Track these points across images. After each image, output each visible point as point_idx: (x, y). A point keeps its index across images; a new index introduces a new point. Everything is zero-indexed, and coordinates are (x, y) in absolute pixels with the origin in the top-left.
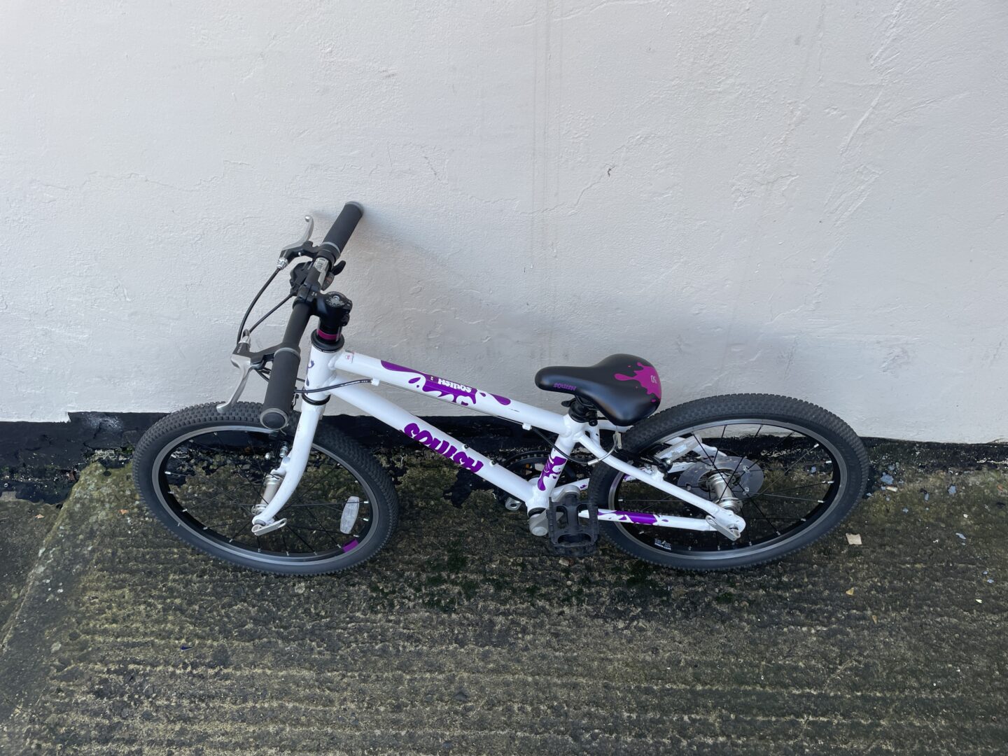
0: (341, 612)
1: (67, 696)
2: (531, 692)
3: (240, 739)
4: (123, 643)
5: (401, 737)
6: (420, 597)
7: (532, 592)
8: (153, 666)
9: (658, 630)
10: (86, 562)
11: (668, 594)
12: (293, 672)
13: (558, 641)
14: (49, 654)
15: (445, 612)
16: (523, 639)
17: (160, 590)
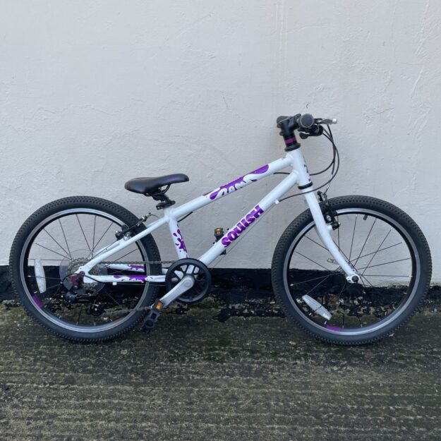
0: (150, 362)
2: (282, 397)
3: (80, 417)
4: (5, 375)
5: (193, 416)
6: (203, 356)
7: (275, 355)
8: (23, 384)
9: (361, 371)
11: (363, 356)
12: (119, 387)
13: (296, 376)
15: (218, 361)
16: (272, 374)
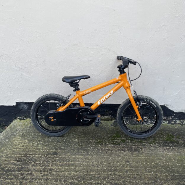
0: (88, 145)
1: (8, 161)
4: (26, 151)
5: (112, 169)
6: (110, 142)
8: (35, 155)
9: (179, 149)
10: (14, 135)
11: (178, 142)
13: (152, 151)
14: (3, 153)
15: (118, 145)
16: (141, 150)
17: (36, 140)
